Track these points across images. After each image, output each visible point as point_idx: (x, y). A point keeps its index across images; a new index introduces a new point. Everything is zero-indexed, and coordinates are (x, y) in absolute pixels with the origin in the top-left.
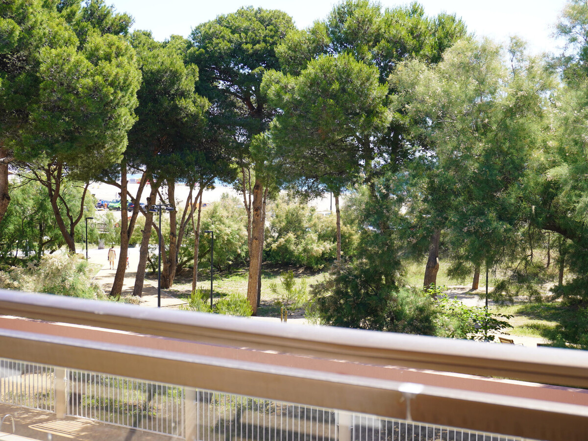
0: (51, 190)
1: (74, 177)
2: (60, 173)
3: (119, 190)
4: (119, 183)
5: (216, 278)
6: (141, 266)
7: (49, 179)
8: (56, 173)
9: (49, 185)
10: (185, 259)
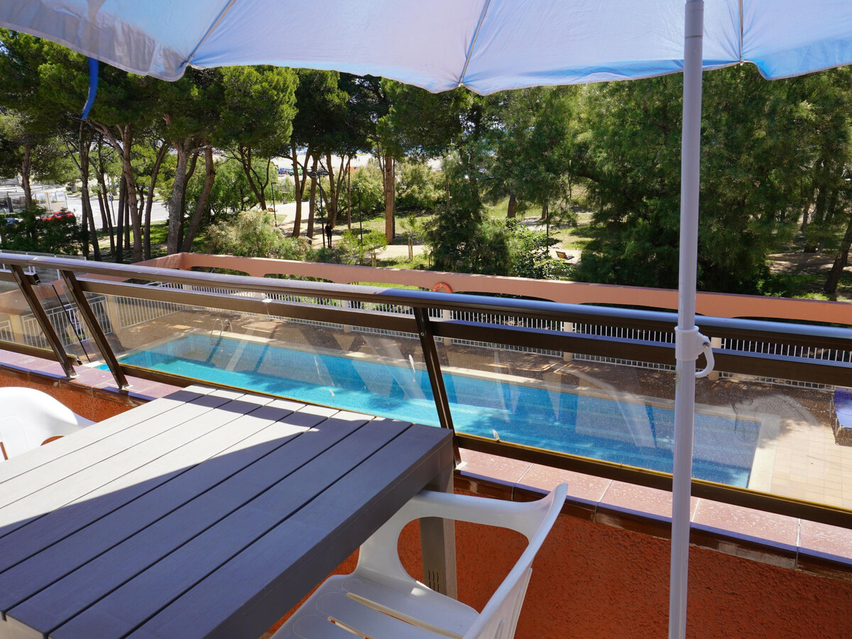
0: (245, 165)
1: (259, 155)
2: (249, 151)
3: (292, 162)
4: (291, 156)
5: (364, 220)
6: (311, 215)
7: (243, 157)
8: (247, 152)
9: (243, 161)
10: (343, 208)
